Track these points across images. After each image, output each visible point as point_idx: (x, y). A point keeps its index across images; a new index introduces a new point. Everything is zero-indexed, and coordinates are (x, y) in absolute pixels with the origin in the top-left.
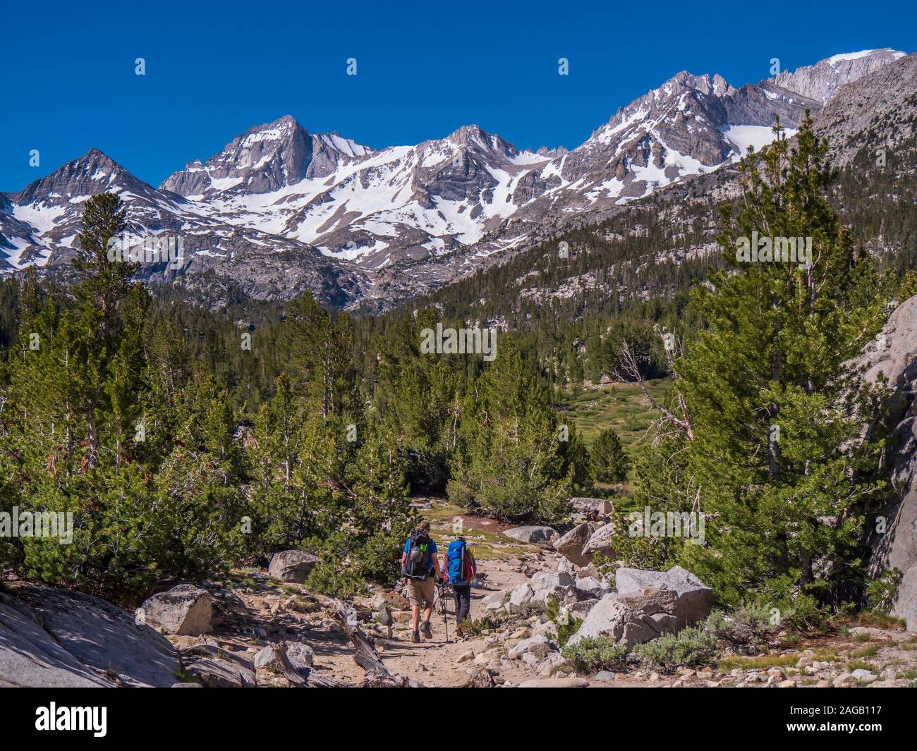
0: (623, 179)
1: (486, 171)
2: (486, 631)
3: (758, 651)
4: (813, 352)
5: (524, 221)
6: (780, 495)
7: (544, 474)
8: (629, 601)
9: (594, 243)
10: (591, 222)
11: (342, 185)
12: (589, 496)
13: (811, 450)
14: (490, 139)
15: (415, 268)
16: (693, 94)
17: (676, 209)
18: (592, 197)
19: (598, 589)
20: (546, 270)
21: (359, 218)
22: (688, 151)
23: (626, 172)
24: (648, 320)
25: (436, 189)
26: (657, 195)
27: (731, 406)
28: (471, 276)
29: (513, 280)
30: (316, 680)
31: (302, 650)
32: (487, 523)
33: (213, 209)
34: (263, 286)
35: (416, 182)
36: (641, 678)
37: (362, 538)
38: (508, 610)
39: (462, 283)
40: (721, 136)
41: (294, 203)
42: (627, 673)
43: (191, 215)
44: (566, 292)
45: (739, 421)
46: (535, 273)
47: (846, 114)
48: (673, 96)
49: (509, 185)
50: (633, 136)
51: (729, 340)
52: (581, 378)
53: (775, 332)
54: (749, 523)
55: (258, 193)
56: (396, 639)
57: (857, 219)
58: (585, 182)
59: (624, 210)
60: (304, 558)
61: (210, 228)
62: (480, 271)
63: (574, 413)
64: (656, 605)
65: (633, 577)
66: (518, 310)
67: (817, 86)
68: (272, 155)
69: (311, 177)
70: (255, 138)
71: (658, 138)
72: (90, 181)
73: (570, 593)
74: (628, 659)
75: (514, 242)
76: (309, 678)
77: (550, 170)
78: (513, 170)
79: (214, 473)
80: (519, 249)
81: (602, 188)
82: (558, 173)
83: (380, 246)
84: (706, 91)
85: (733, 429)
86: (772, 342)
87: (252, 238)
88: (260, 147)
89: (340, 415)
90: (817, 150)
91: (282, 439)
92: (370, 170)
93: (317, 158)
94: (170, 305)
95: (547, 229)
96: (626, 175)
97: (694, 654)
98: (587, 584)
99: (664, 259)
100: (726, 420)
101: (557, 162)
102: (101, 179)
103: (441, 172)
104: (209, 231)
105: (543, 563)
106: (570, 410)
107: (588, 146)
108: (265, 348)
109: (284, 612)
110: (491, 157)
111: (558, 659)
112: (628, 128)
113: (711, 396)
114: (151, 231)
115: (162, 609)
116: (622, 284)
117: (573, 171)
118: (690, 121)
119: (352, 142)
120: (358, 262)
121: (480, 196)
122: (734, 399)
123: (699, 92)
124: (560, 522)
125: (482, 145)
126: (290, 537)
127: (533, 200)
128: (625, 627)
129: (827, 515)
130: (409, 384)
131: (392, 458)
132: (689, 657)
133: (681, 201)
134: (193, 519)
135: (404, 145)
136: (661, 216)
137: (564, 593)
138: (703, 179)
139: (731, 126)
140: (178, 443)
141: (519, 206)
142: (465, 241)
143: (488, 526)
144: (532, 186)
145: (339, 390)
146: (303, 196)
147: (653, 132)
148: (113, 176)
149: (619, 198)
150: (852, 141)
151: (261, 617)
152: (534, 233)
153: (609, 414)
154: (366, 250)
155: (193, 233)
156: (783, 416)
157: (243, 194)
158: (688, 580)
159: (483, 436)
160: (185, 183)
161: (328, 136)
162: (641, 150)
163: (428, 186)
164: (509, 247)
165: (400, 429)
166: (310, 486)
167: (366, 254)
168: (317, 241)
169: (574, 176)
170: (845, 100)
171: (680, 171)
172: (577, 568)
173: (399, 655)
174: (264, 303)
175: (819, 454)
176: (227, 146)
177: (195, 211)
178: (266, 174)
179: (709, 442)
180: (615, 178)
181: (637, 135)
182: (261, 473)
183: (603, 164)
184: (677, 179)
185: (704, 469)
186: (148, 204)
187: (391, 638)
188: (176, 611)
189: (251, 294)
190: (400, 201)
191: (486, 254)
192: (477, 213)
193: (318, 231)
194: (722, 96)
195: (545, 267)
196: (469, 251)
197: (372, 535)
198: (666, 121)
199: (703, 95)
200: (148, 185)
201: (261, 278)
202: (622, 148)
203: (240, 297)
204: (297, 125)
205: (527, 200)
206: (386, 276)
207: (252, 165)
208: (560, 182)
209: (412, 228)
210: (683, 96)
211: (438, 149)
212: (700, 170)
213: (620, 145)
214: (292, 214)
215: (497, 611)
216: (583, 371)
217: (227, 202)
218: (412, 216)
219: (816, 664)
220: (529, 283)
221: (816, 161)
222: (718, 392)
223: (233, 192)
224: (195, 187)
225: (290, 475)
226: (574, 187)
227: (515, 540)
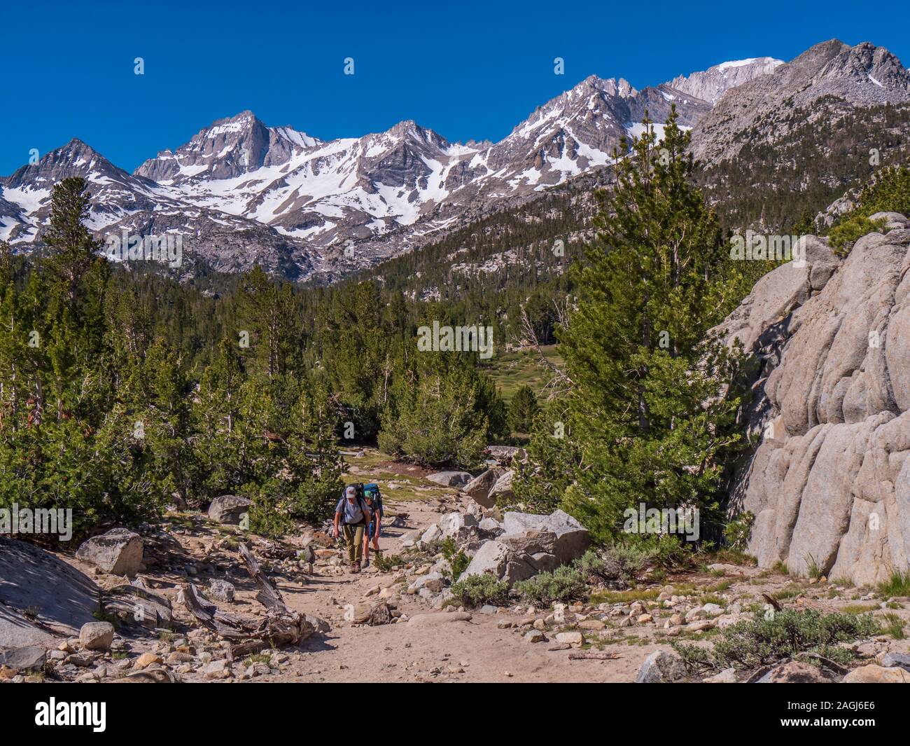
0: (540, 168)
1: (421, 161)
2: (395, 567)
3: (626, 586)
4: (677, 321)
5: (455, 205)
6: (648, 447)
7: (462, 426)
8: (514, 542)
9: (515, 224)
10: (513, 206)
11: (295, 173)
12: (507, 445)
13: (675, 407)
14: (425, 133)
15: (360, 245)
16: (601, 95)
17: (586, 195)
18: (513, 184)
19: (498, 529)
20: (474, 248)
21: (311, 201)
22: (597, 145)
23: (543, 163)
24: (561, 291)
25: (378, 176)
26: (569, 183)
27: (606, 369)
28: (409, 252)
29: (446, 256)
30: (221, 617)
31: (224, 586)
32: (412, 469)
33: (182, 192)
34: (226, 260)
35: (360, 170)
36: (520, 612)
37: (295, 484)
38: (419, 547)
39: (400, 259)
40: (625, 132)
41: (253, 188)
42: (508, 607)
43: (162, 198)
44: (492, 267)
45: (613, 381)
46: (464, 250)
47: (732, 114)
48: (584, 97)
49: (441, 174)
50: (549, 132)
51: (603, 309)
52: (503, 341)
53: (645, 302)
54: (622, 472)
55: (221, 179)
56: (317, 575)
57: (742, 205)
58: (508, 171)
59: (541, 195)
60: (240, 502)
61: (179, 209)
62: (416, 248)
63: (497, 372)
64: (537, 545)
65: (519, 520)
66: (449, 282)
67: (708, 89)
68: (234, 145)
69: (268, 165)
70: (218, 130)
71: (571, 133)
72: (72, 167)
73: (473, 533)
74: (510, 594)
75: (446, 223)
76: (215, 616)
77: (477, 161)
78: (445, 160)
79: (163, 427)
80: (450, 229)
81: (522, 177)
82: (484, 163)
83: (329, 226)
84: (613, 93)
85: (607, 388)
86: (642, 312)
87: (216, 218)
88: (223, 138)
89: (284, 374)
90: (682, 141)
91: (224, 395)
92: (320, 159)
93: (273, 148)
94: (143, 277)
95: (474, 212)
96: (543, 165)
97: (567, 590)
98: (488, 524)
99: (576, 238)
100: (601, 381)
101: (483, 153)
102: (82, 165)
103: (382, 161)
104: (178, 212)
105: (459, 504)
106: (494, 369)
107: (510, 140)
108: (227, 316)
109: (218, 551)
110: (425, 149)
111: (448, 594)
112: (544, 125)
113: (588, 360)
114: (127, 211)
115: (97, 551)
116: (539, 260)
117: (497, 161)
118: (599, 118)
119: (304, 134)
120: (309, 240)
121: (417, 182)
122: (609, 362)
123: (606, 93)
124: (476, 468)
125: (418, 138)
126: (231, 483)
127: (462, 186)
128: (507, 565)
129: (690, 465)
130: (348, 346)
131: (322, 413)
132: (563, 592)
133: (590, 188)
134: (132, 469)
135: (349, 137)
136: (574, 201)
137: (467, 532)
138: (609, 169)
139: (634, 124)
140: (119, 400)
141: (451, 191)
142: (404, 222)
143: (413, 471)
144: (462, 174)
145: (283, 352)
146: (261, 181)
147: (566, 128)
148: (93, 163)
149: (537, 185)
150: (737, 137)
151: (194, 556)
152: (464, 215)
153: (527, 373)
154: (316, 230)
155: (164, 213)
156: (651, 377)
157: (208, 179)
158: (568, 523)
159: (409, 392)
160: (156, 170)
161: (283, 129)
162: (556, 144)
163: (371, 174)
164: (442, 227)
165: (341, 386)
166: (248, 437)
167: (317, 233)
168: (274, 221)
169: (498, 166)
170: (732, 102)
171: (590, 162)
172: (485, 510)
173: (315, 590)
174: (227, 276)
175: (683, 411)
176: (194, 137)
177: (166, 194)
178: (229, 162)
179: (586, 400)
180: (534, 168)
181: (553, 130)
182: (205, 426)
183: (523, 155)
184: (587, 169)
185: (582, 424)
186: (124, 188)
187: (312, 574)
188: (110, 553)
189: (216, 267)
190: (346, 187)
191: (422, 233)
192: (413, 197)
193: (275, 213)
194: (626, 98)
195: (473, 245)
196: (407, 230)
197: (304, 481)
198: (577, 118)
199: (610, 96)
200: (124, 171)
201: (225, 254)
202: (540, 141)
203: (206, 270)
204: (256, 119)
205: (457, 186)
206: (334, 252)
207: (216, 154)
208: (486, 171)
209: (357, 210)
210: (593, 96)
211: (380, 141)
212: (607, 162)
213: (538, 139)
214: (252, 197)
215: (410, 548)
216: (505, 336)
217: (195, 187)
218: (357, 200)
219: (674, 598)
220: (457, 260)
221: (681, 151)
222: (594, 356)
223: (199, 177)
224: (165, 173)
225: (232, 428)
226: (498, 175)
227: (436, 484)
